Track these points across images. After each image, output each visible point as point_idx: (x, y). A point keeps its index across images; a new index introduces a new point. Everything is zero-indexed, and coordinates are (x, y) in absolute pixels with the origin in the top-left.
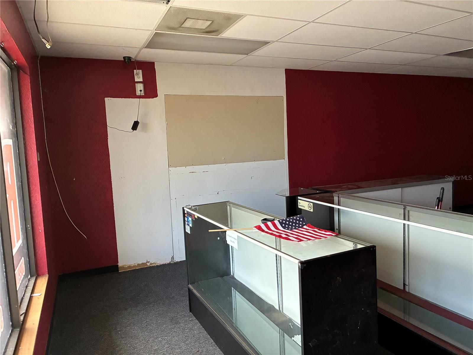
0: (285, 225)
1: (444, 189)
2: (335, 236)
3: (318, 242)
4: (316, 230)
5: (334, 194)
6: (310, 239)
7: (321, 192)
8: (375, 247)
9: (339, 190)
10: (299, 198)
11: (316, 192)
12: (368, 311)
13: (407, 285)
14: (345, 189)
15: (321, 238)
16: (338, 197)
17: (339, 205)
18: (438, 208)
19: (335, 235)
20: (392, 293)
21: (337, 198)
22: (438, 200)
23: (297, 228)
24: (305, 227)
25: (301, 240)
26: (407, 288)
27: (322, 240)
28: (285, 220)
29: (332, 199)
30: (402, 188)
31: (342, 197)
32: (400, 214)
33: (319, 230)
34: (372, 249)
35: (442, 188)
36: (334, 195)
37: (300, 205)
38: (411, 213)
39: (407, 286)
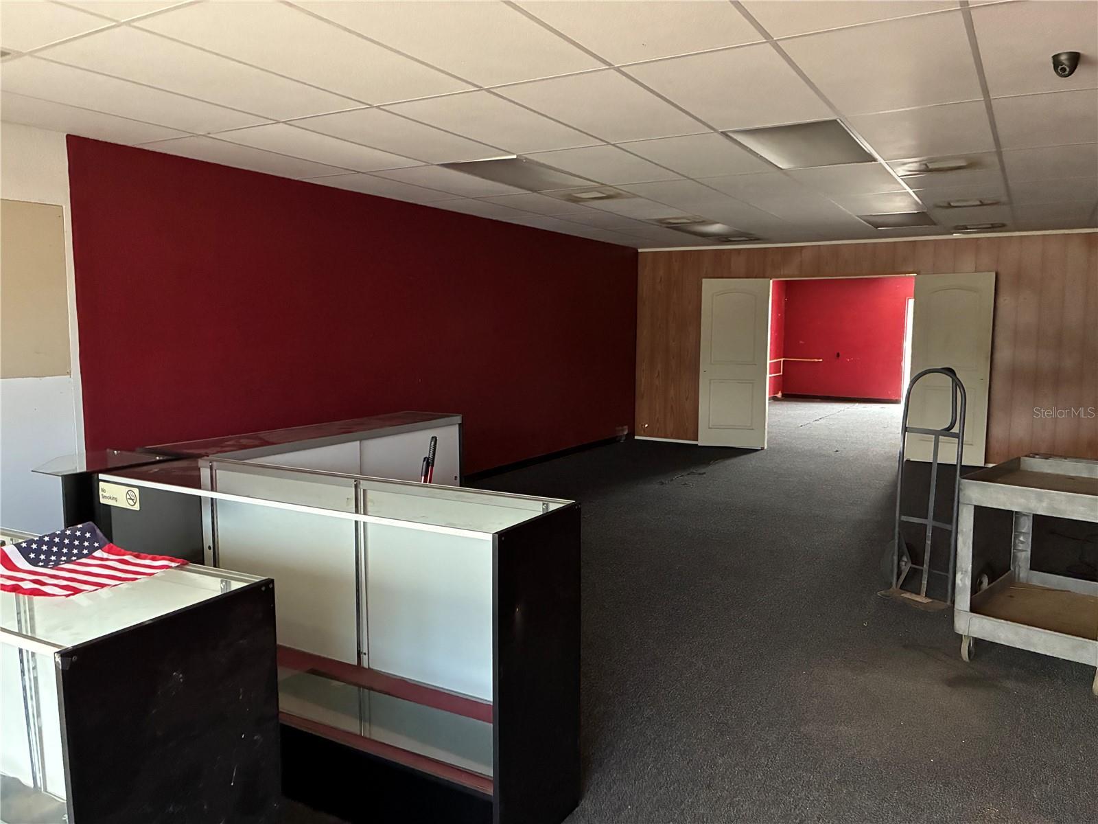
0: (37, 556)
1: (436, 440)
2: (177, 566)
3: (127, 589)
4: (126, 557)
5: (201, 462)
6: (102, 586)
7: (165, 458)
8: (272, 581)
9: (215, 452)
10: (101, 476)
11: (154, 460)
12: (255, 738)
13: (365, 654)
14: (232, 449)
15: (137, 579)
16: (211, 468)
17: (212, 490)
18: (425, 481)
19: (177, 564)
20: (332, 679)
21: (209, 470)
22: (425, 463)
23: (74, 558)
24: (98, 554)
25: (77, 591)
26: (365, 658)
27: (138, 583)
28: (58, 536)
29: (195, 473)
30: (360, 441)
31: (218, 469)
32: (348, 499)
33: (137, 557)
34: (263, 589)
35: (433, 437)
36: (199, 465)
37: (105, 494)
38: (370, 494)
39: (364, 656)
